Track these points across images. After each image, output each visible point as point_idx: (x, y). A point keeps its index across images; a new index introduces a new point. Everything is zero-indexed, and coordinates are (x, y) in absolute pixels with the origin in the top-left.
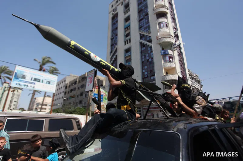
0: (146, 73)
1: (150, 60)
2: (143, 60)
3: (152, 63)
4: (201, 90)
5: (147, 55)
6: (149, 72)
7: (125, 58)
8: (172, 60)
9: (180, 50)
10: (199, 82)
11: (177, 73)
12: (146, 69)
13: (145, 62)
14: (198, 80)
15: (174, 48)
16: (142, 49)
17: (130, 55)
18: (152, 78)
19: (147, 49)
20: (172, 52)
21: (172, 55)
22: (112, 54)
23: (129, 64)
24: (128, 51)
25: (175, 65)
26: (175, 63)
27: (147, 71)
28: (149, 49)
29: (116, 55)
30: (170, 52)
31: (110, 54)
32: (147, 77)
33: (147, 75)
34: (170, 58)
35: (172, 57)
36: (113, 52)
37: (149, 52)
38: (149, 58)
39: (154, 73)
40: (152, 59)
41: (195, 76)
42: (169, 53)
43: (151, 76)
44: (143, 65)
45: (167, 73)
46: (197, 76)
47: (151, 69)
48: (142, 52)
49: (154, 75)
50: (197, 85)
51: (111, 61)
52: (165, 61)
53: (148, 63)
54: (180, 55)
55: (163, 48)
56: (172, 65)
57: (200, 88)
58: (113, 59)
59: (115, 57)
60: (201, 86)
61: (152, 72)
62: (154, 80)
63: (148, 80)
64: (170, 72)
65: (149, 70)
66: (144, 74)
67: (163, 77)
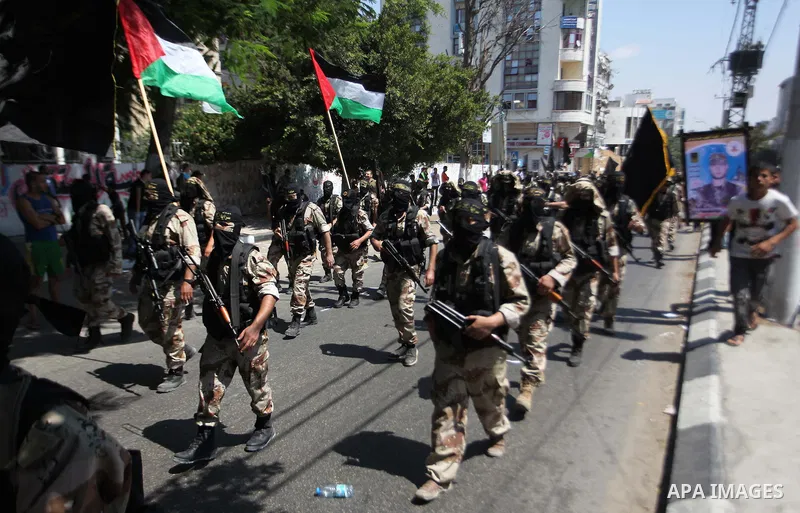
0: (515, 64)
6: (523, 63)
8: (581, 43)
11: (585, 73)
12: (516, 52)
14: (608, 71)
15: (590, 11)
18: (528, 78)
20: (584, 21)
21: (582, 30)
25: (582, 56)
26: (583, 51)
27: (519, 59)
30: (580, 23)
33: (518, 67)
34: (577, 37)
35: (581, 36)
38: (527, 27)
39: (537, 66)
40: (537, 30)
42: (577, 26)
43: (527, 74)
47: (529, 56)
49: (537, 73)
52: (566, 45)
56: (573, 55)
60: (611, 87)
61: (531, 64)
62: (534, 85)
63: (518, 82)
64: (569, 68)
65: (523, 56)
66: (508, 64)
67: (557, 84)
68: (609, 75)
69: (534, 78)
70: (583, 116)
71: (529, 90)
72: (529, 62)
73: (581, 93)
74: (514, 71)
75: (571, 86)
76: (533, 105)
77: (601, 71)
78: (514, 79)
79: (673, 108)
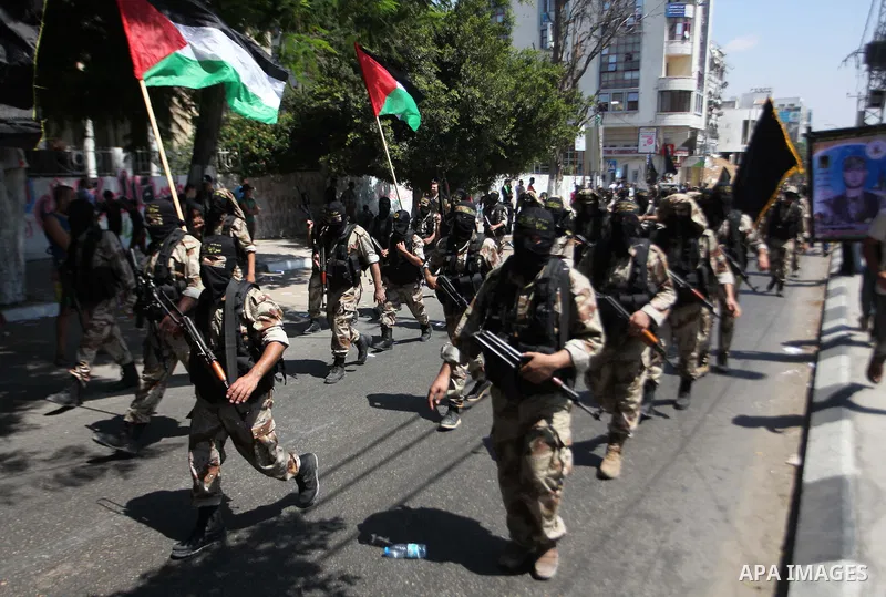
0: (613, 59)
1: (630, 22)
5: (622, 4)
6: (622, 58)
8: (689, 34)
10: (722, 73)
12: (614, 46)
14: (722, 66)
18: (628, 76)
20: (693, 9)
21: (691, 19)
25: (691, 49)
26: (692, 44)
27: (617, 54)
30: (689, 10)
32: (615, 70)
33: (616, 63)
34: (685, 27)
35: (690, 27)
38: (628, 16)
39: (638, 61)
40: (640, 19)
42: (685, 15)
43: (626, 71)
44: (606, 31)
46: (722, 55)
47: (629, 50)
49: (638, 70)
52: (672, 36)
56: (687, 49)
57: (720, 92)
61: (631, 59)
62: (635, 83)
63: (615, 80)
64: (675, 64)
65: (622, 49)
66: (604, 59)
67: (661, 81)
68: (722, 71)
69: (635, 75)
70: (692, 119)
71: (630, 90)
72: (629, 57)
73: (690, 92)
74: (612, 68)
75: (678, 84)
76: (634, 106)
77: (714, 66)
78: (611, 77)
79: (798, 109)
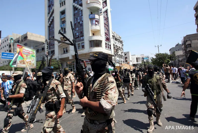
0: (77, 34)
1: (81, 23)
2: (76, 22)
3: (82, 25)
4: (122, 48)
5: (79, 18)
6: (80, 33)
7: (61, 19)
8: (98, 23)
9: (107, 15)
10: (121, 42)
11: (101, 34)
12: (78, 30)
13: (77, 24)
14: (121, 40)
15: (101, 13)
16: (75, 13)
17: (65, 18)
18: (82, 38)
19: (79, 12)
20: (98, 16)
21: (98, 19)
22: (49, 16)
23: (64, 25)
24: (63, 13)
25: (100, 28)
26: (100, 26)
27: (78, 32)
28: (80, 12)
29: (53, 16)
30: (97, 16)
31: (48, 15)
32: (78, 37)
33: (78, 35)
34: (96, 21)
35: (98, 21)
36: (50, 13)
37: (80, 15)
38: (80, 21)
39: (83, 34)
40: (82, 21)
41: (118, 38)
42: (96, 18)
43: (81, 37)
44: (76, 26)
45: (93, 34)
46: (120, 37)
47: (81, 31)
48: (74, 15)
49: (83, 36)
50: (119, 45)
51: (49, 22)
52: (92, 24)
53: (79, 26)
54: (107, 19)
55: (92, 12)
56: (97, 28)
57: (122, 47)
58: (51, 20)
59: (52, 18)
60: (123, 45)
62: (83, 40)
64: (96, 33)
65: (79, 31)
67: (90, 38)
71: (82, 42)
73: (101, 41)
74: (77, 37)
75: (95, 38)
76: (83, 47)
78: (78, 39)
79: (149, 57)
